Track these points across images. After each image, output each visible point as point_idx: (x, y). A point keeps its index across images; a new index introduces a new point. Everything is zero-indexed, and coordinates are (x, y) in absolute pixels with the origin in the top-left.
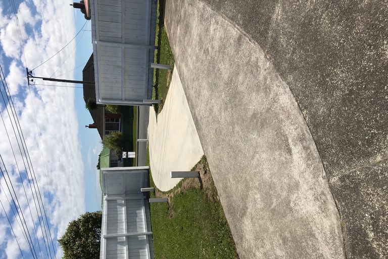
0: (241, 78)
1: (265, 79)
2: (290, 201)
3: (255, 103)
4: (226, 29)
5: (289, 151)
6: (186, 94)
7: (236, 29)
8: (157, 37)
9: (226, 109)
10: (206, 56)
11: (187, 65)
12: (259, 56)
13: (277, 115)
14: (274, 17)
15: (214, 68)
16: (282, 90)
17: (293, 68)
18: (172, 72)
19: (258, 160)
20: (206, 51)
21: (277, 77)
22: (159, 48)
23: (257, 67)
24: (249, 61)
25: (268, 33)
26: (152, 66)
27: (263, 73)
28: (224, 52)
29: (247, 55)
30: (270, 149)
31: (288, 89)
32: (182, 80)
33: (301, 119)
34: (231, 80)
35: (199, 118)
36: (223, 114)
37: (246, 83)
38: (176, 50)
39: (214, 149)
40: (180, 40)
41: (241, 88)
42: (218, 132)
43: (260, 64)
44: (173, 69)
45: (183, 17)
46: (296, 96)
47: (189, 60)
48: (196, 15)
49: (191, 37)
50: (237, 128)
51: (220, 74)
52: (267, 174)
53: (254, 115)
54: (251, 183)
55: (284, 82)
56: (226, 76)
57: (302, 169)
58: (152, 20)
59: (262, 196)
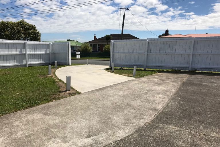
0: (132, 111)
1: (133, 123)
2: (55, 138)
3: (117, 118)
4: (160, 103)
5: (89, 137)
6: (119, 83)
7: (161, 108)
8: (151, 69)
9: (112, 104)
10: (144, 93)
11: (137, 84)
12: (146, 120)
13: (112, 130)
14: (171, 126)
15: (137, 97)
16: (127, 132)
17: (141, 137)
18: (131, 76)
19: (81, 121)
20: (146, 93)
21: (135, 129)
22: (145, 70)
23: (140, 119)
24: (143, 115)
25: (161, 123)
26: (135, 67)
27: (137, 122)
28: (147, 102)
29: (147, 113)
30: (89, 127)
31: (128, 135)
32: (127, 82)
33: (110, 142)
34: (130, 106)
35: (105, 90)
36: (109, 102)
37: (129, 113)
38: (145, 79)
39: (86, 98)
40: (151, 80)
41: (126, 111)
42: (97, 100)
43: (142, 120)
44: (133, 77)
45: (165, 82)
46: (124, 139)
47: (140, 85)
48: (167, 88)
49: (154, 86)
50: (101, 110)
51: (133, 101)
52: (72, 125)
53: (110, 118)
54: (65, 117)
55: (132, 132)
56: (132, 103)
57: (78, 144)
58: (161, 67)
59: (58, 123)
